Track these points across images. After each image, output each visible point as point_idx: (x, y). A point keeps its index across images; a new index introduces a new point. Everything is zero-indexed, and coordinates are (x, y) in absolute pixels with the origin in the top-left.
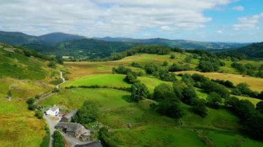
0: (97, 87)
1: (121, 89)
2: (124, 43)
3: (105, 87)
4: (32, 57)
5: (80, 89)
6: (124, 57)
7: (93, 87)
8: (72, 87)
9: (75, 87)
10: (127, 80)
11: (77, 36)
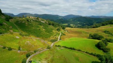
0: (74, 49)
1: (91, 54)
2: (101, 18)
3: (79, 50)
4: (51, 25)
5: (63, 48)
6: (99, 26)
7: (71, 49)
8: (59, 46)
9: (61, 46)
10: (98, 46)
11: (78, 16)
